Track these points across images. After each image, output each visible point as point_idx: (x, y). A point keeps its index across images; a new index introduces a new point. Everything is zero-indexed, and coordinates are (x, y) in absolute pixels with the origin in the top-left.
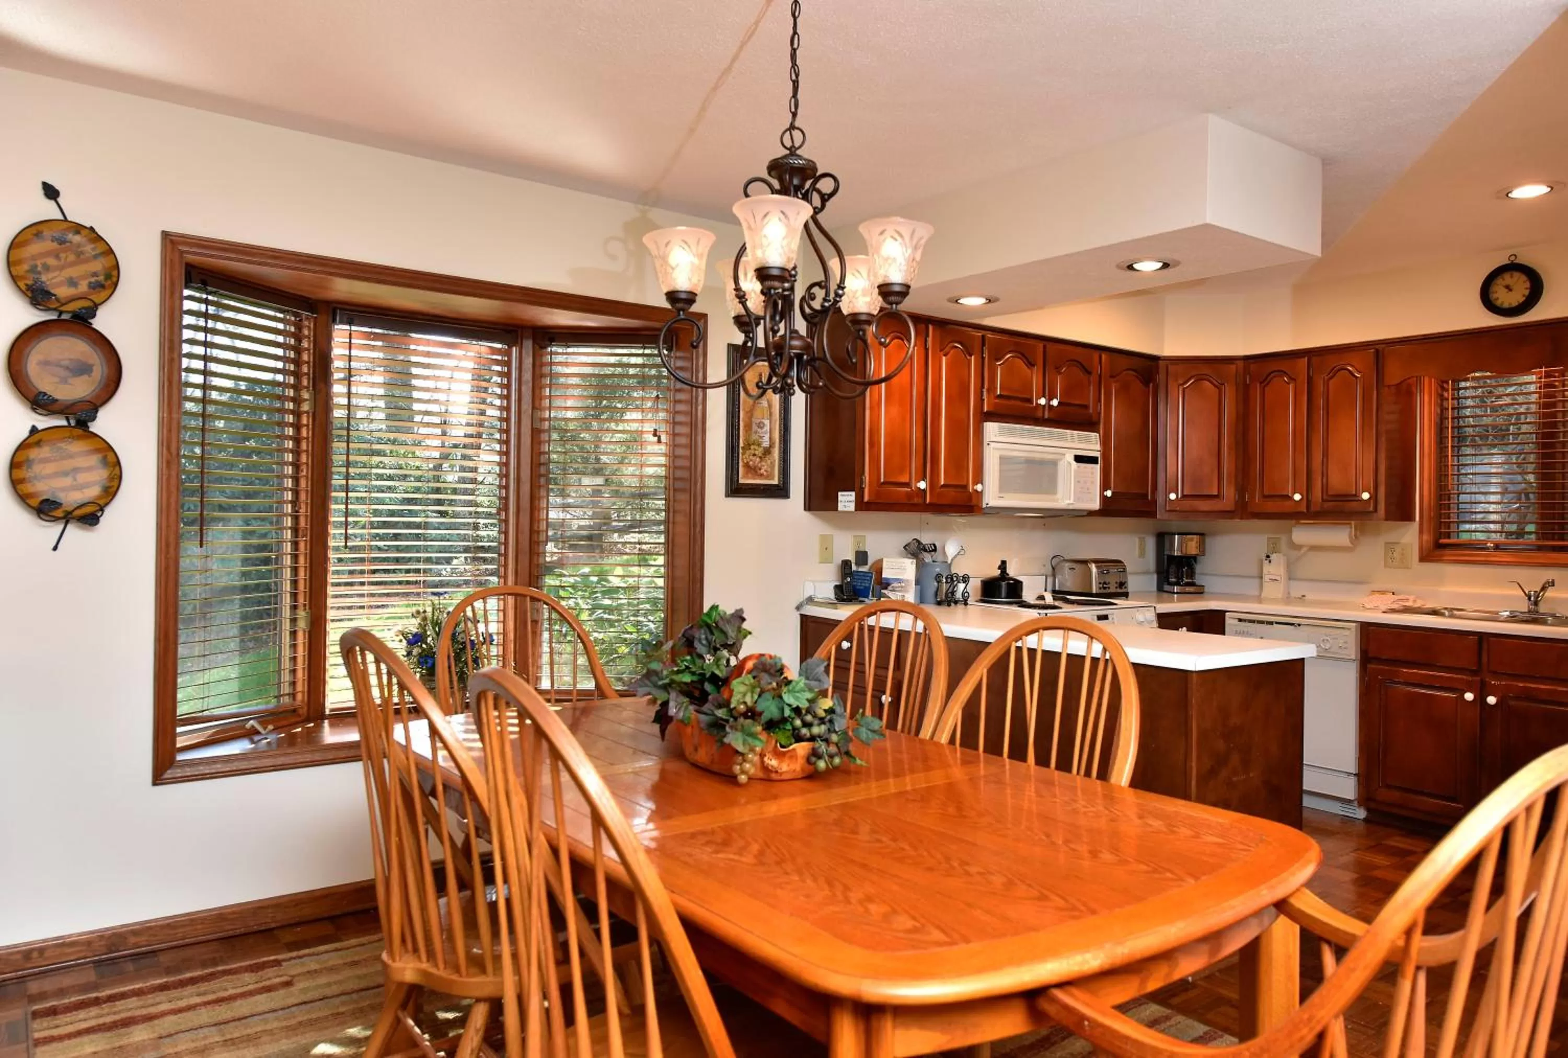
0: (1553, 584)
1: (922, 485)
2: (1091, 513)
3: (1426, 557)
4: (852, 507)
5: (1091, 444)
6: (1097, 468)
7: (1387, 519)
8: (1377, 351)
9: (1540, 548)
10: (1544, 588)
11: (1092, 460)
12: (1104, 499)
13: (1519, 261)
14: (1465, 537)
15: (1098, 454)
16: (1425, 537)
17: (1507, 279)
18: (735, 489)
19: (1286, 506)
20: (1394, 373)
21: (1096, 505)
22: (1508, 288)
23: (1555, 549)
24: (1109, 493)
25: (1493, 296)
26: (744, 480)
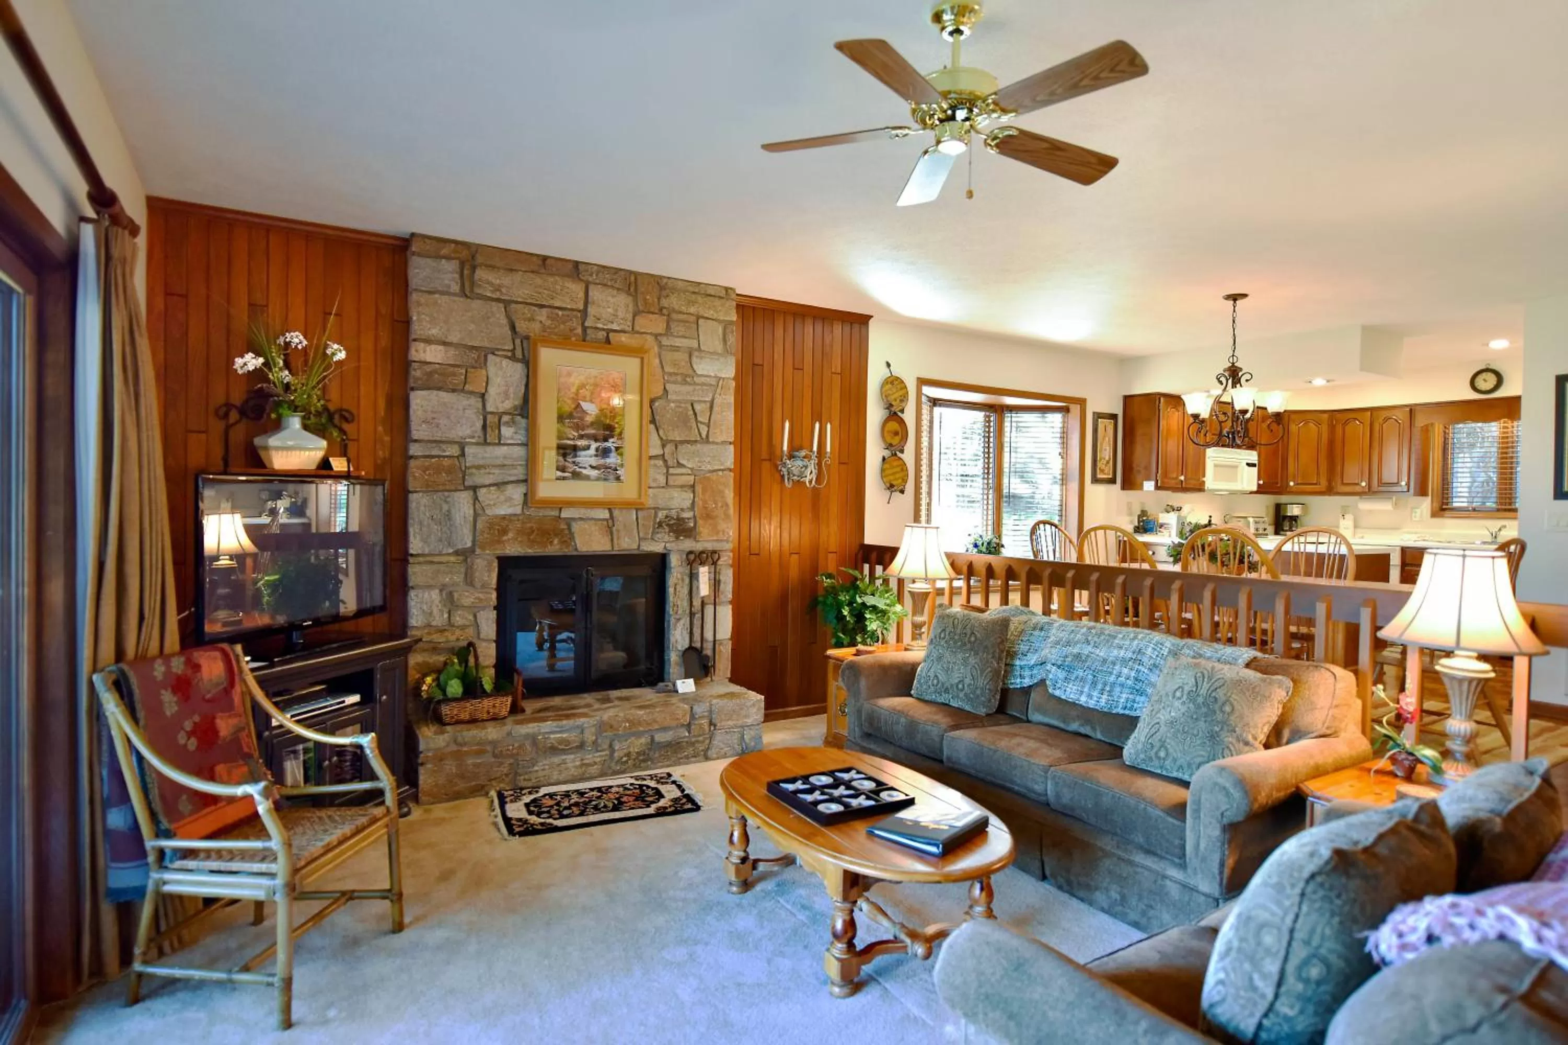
0: (1505, 527)
1: (1182, 478)
2: (1251, 493)
3: (1434, 515)
4: (1152, 488)
5: (1253, 456)
6: (1255, 470)
7: (1415, 495)
8: (1411, 410)
9: (1498, 510)
10: (1500, 530)
11: (1254, 465)
12: (1259, 485)
13: (1490, 367)
14: (1455, 505)
15: (1256, 462)
16: (1434, 504)
17: (1484, 375)
18: (1095, 480)
19: (1357, 489)
20: (1420, 421)
21: (1255, 488)
22: (1485, 380)
23: (1505, 510)
24: (1261, 482)
25: (1476, 385)
26: (1100, 476)
